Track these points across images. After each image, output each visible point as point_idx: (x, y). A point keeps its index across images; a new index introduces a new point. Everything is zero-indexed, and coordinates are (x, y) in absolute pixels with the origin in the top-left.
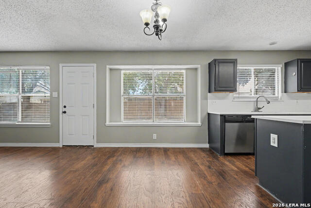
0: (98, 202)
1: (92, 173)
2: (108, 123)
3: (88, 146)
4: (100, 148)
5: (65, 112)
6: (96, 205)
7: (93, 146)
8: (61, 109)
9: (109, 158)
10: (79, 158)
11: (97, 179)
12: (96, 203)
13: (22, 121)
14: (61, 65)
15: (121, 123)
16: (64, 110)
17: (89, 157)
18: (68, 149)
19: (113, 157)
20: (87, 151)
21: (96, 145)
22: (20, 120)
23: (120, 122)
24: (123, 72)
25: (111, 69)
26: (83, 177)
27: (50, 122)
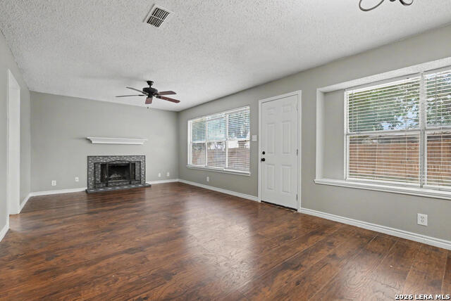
0: (272, 291)
1: (281, 248)
2: (318, 179)
3: (291, 209)
4: (305, 216)
5: (263, 160)
6: (268, 293)
7: (296, 210)
8: (261, 156)
9: (313, 234)
10: (272, 222)
11: (283, 257)
12: (269, 290)
13: (228, 168)
14: (260, 102)
15: (344, 182)
16: (263, 156)
17: (286, 224)
18: (267, 206)
19: (321, 235)
20: (286, 214)
21: (301, 210)
22: (227, 167)
23: (342, 179)
24: (347, 94)
25: (325, 93)
26: (268, 248)
27: (250, 171)
